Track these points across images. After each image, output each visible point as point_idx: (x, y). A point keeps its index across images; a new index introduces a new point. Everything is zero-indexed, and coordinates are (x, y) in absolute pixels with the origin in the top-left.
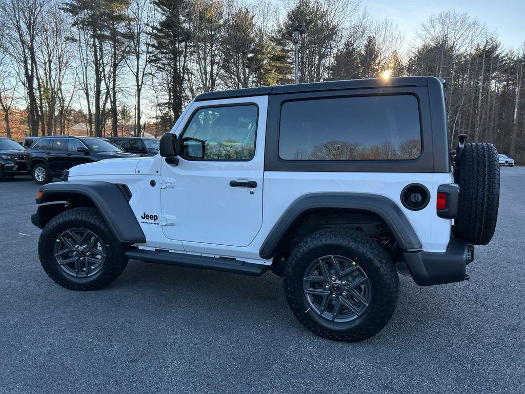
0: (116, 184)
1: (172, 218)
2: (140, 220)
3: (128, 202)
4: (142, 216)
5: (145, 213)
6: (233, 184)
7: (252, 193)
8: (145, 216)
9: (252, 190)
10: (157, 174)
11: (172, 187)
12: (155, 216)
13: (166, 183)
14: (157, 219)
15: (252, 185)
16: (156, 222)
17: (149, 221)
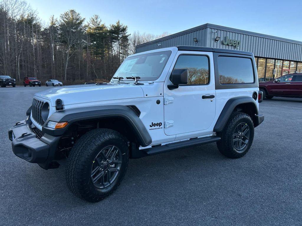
0: (127, 106)
1: (171, 122)
2: (148, 128)
3: (139, 117)
4: (150, 126)
5: (152, 123)
6: (204, 97)
7: (211, 101)
8: (153, 125)
9: (212, 99)
10: (161, 95)
11: (172, 103)
12: (160, 123)
13: (169, 100)
14: (161, 125)
15: (212, 97)
16: (161, 127)
17: (156, 127)
